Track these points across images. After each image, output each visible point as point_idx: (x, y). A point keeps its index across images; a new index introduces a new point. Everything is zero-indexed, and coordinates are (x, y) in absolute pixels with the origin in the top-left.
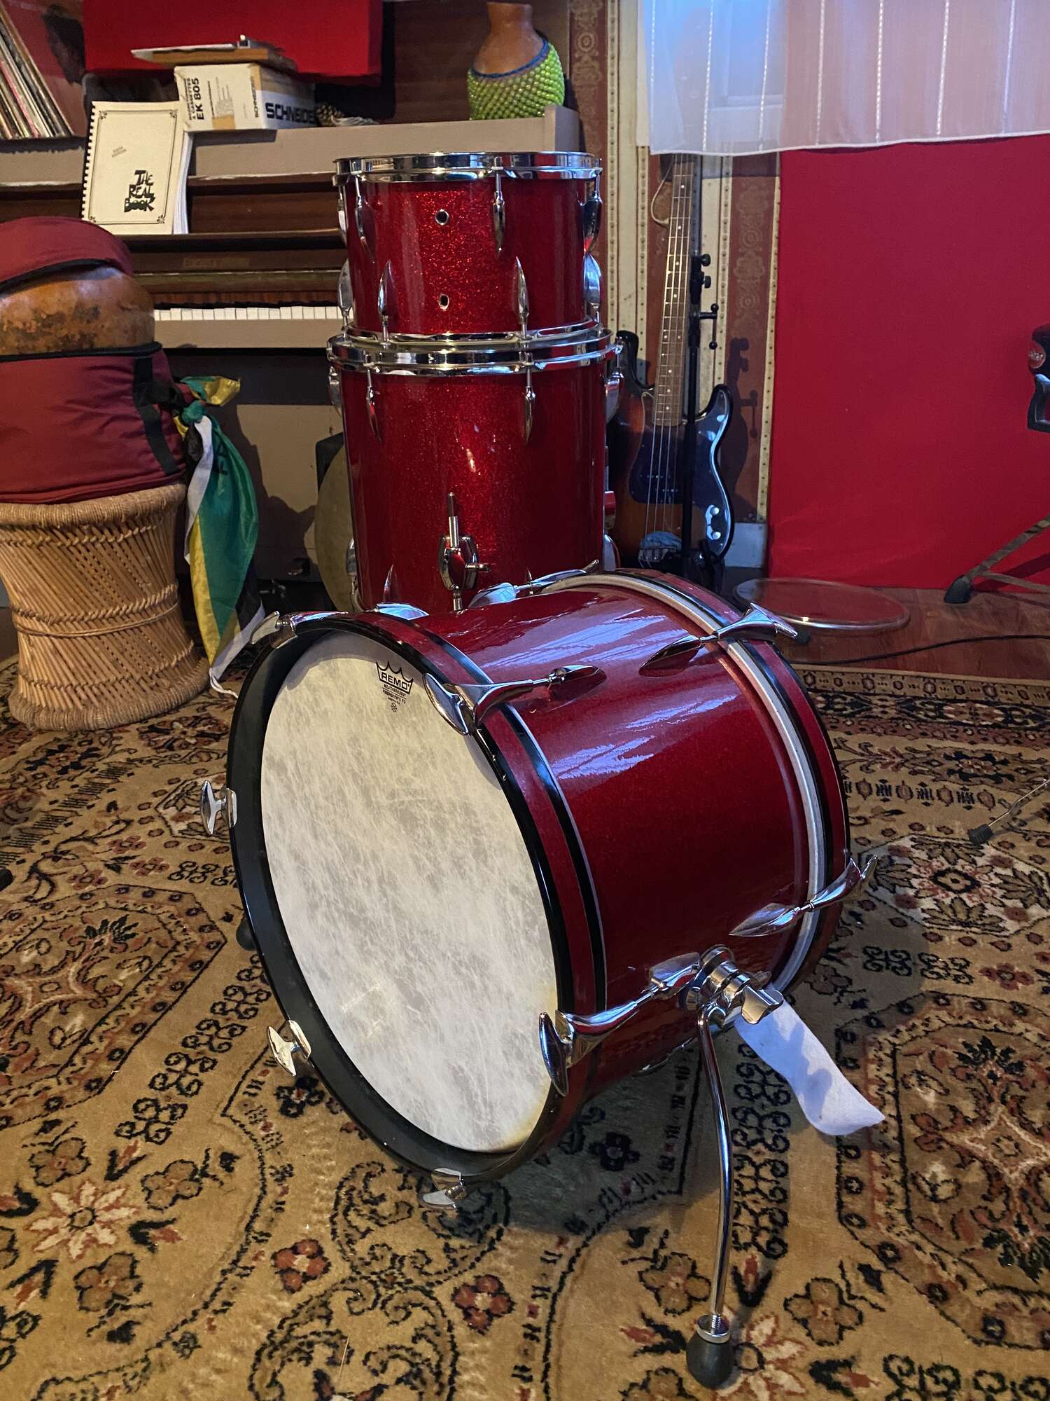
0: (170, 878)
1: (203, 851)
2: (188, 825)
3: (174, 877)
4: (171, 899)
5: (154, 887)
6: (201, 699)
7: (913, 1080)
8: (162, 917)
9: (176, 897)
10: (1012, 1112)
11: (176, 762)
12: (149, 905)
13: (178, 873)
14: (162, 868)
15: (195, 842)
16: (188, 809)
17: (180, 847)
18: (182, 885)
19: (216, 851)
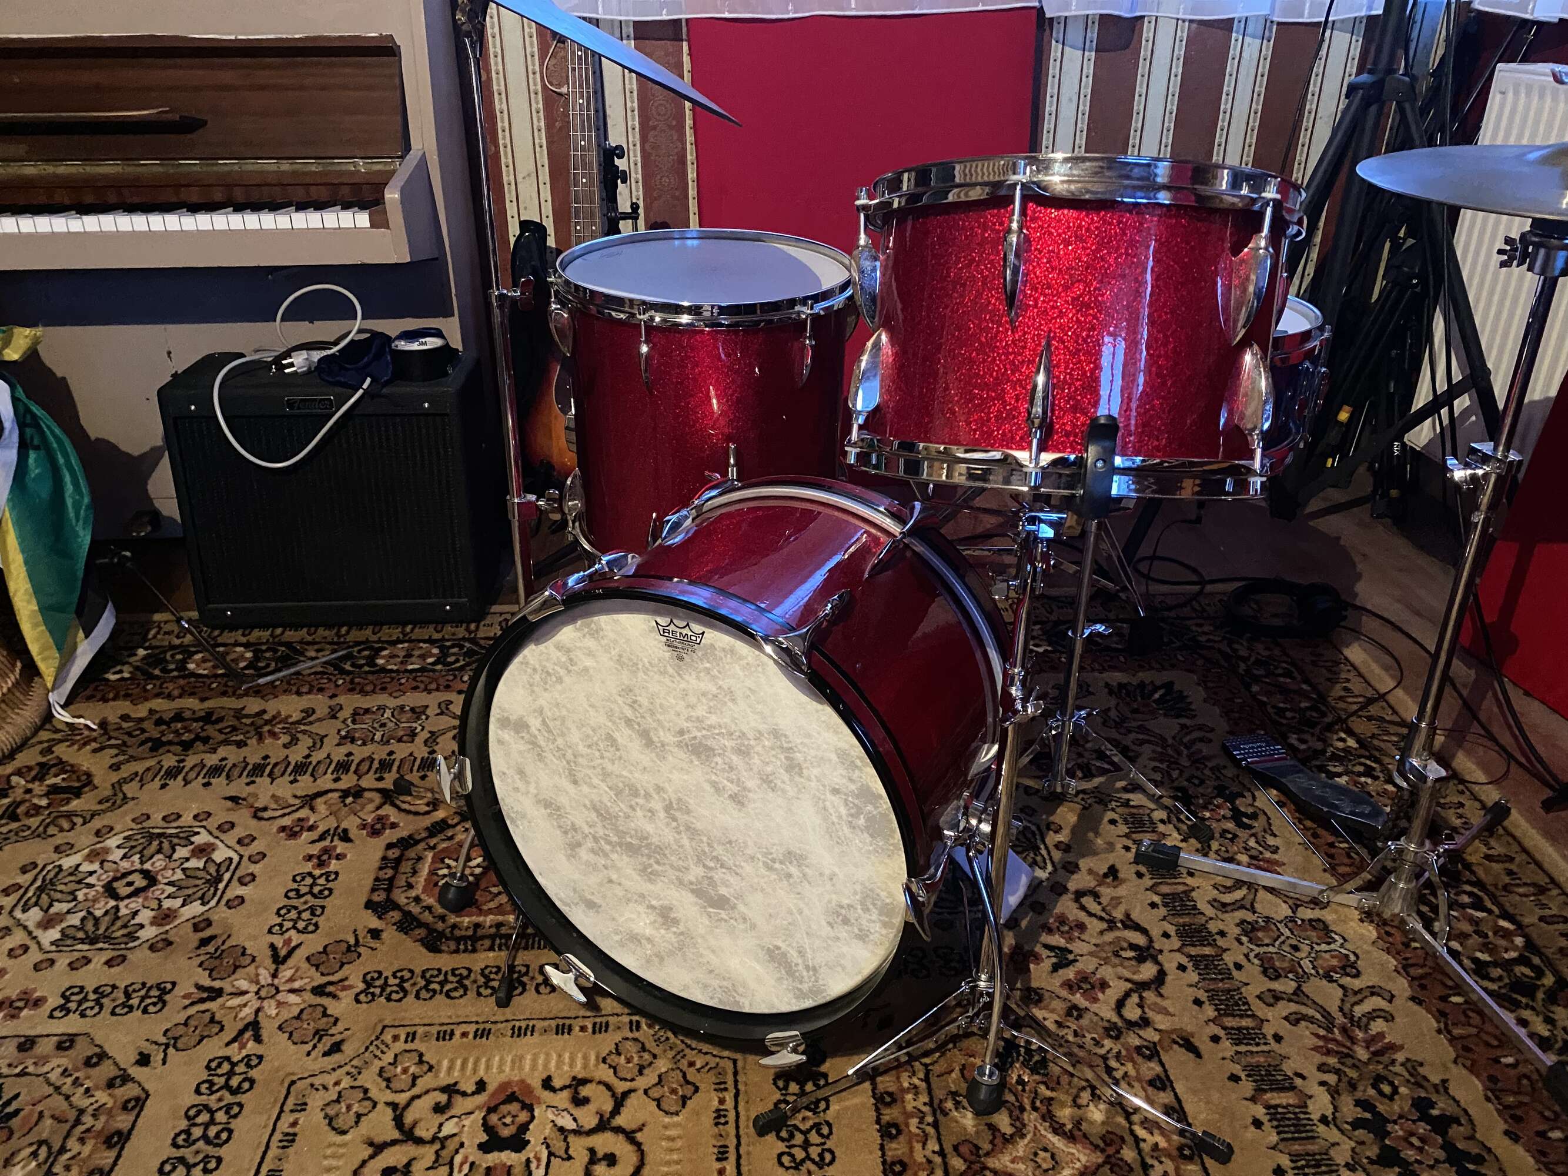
0: (51, 1016)
1: (91, 966)
2: (62, 931)
3: (57, 1014)
4: (60, 1047)
5: (32, 1033)
6: (44, 735)
7: (949, 1105)
8: (53, 1077)
9: (65, 1044)
10: (1044, 1119)
11: (25, 838)
12: (29, 1062)
13: (62, 1007)
14: (38, 1003)
15: (77, 955)
16: (59, 907)
17: (57, 965)
18: (72, 1024)
19: (109, 963)
